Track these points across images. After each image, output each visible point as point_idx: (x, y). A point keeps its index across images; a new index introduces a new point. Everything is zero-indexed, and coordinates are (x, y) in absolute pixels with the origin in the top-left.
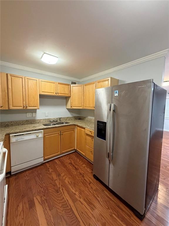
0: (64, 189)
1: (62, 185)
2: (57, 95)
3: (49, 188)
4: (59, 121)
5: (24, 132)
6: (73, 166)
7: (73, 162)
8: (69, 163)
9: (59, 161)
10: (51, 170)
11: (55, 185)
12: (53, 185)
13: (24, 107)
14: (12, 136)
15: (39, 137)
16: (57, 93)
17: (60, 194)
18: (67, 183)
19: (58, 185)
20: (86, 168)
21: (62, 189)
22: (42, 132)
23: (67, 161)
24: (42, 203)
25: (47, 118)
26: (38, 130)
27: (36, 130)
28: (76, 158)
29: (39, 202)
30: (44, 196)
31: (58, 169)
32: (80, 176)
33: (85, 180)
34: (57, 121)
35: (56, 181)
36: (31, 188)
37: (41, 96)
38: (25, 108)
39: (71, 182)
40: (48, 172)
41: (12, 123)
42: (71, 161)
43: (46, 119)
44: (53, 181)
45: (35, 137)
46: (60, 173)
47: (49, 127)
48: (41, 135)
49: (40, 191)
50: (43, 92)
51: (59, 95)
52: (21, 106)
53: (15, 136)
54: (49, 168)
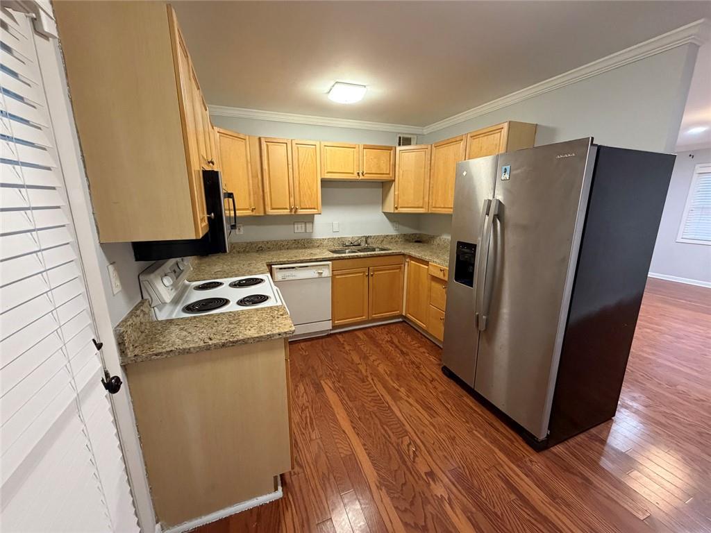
0: (375, 378)
1: (371, 374)
2: (361, 177)
3: (346, 373)
4: (363, 245)
5: (296, 263)
6: (397, 347)
7: (396, 341)
8: (387, 341)
9: (365, 334)
10: (347, 348)
11: (358, 371)
12: (353, 370)
13: (291, 209)
14: (277, 269)
15: (323, 275)
16: (360, 174)
17: (368, 385)
18: (382, 372)
19: (363, 371)
20: (427, 355)
21: (372, 379)
22: (328, 265)
23: (383, 337)
24: (336, 390)
25: (336, 236)
26: (321, 261)
27: (317, 260)
28: (403, 334)
29: (331, 388)
30: (339, 382)
31: (362, 347)
32: (411, 366)
33: (421, 373)
34: (359, 245)
35: (360, 367)
36: (313, 367)
37: (325, 183)
38: (293, 213)
39: (391, 372)
40: (343, 350)
41: (269, 245)
42: (391, 337)
43: (335, 239)
44: (352, 364)
45: (317, 275)
46: (368, 355)
47: (343, 255)
48: (327, 273)
49: (330, 374)
50: (328, 172)
51: (367, 177)
52: (286, 209)
53: (281, 269)
54: (343, 344)
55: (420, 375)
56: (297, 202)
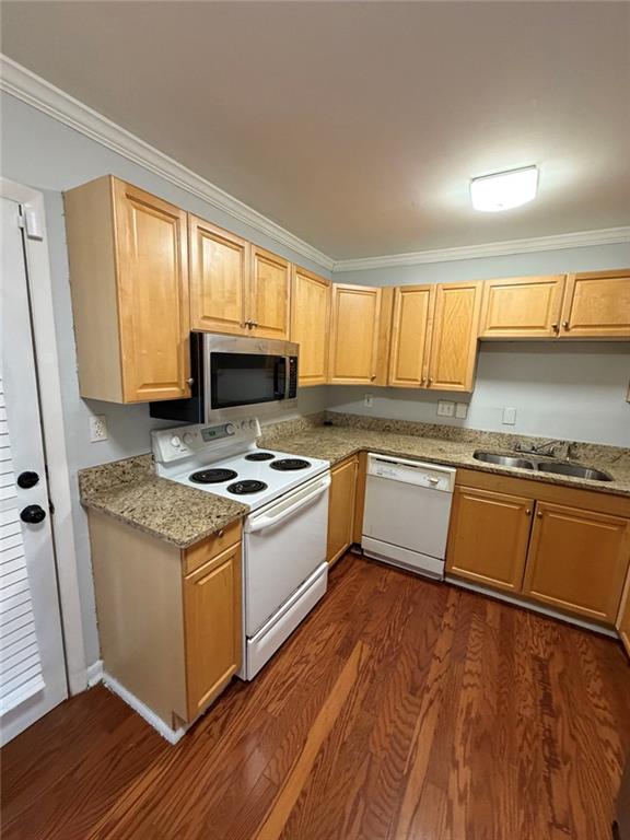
0: (437, 704)
1: (440, 690)
2: (562, 333)
3: (403, 658)
4: (562, 456)
5: (400, 456)
6: (545, 681)
7: (556, 668)
8: (536, 658)
9: (502, 615)
10: (447, 619)
11: (423, 668)
12: (419, 662)
13: (423, 381)
14: (372, 458)
16: (561, 328)
17: (416, 705)
18: (463, 703)
19: (431, 677)
20: (610, 755)
21: (431, 703)
22: (449, 473)
23: (536, 642)
24: (363, 671)
25: (507, 431)
28: (592, 667)
29: (360, 660)
30: (379, 662)
31: (473, 634)
32: (537, 744)
33: (547, 780)
34: (551, 454)
35: (435, 663)
36: (370, 615)
38: (425, 387)
39: (479, 718)
40: (436, 617)
42: (552, 654)
43: (502, 435)
44: (428, 650)
46: (469, 655)
48: (445, 484)
49: (381, 640)
50: (491, 328)
51: (574, 333)
52: (416, 380)
53: (378, 459)
54: (448, 609)
55: (541, 784)
56: (434, 373)
